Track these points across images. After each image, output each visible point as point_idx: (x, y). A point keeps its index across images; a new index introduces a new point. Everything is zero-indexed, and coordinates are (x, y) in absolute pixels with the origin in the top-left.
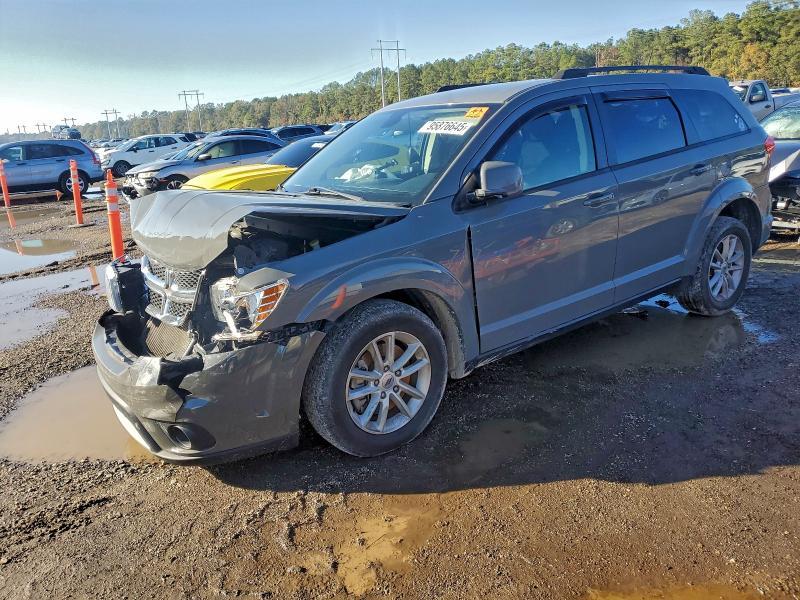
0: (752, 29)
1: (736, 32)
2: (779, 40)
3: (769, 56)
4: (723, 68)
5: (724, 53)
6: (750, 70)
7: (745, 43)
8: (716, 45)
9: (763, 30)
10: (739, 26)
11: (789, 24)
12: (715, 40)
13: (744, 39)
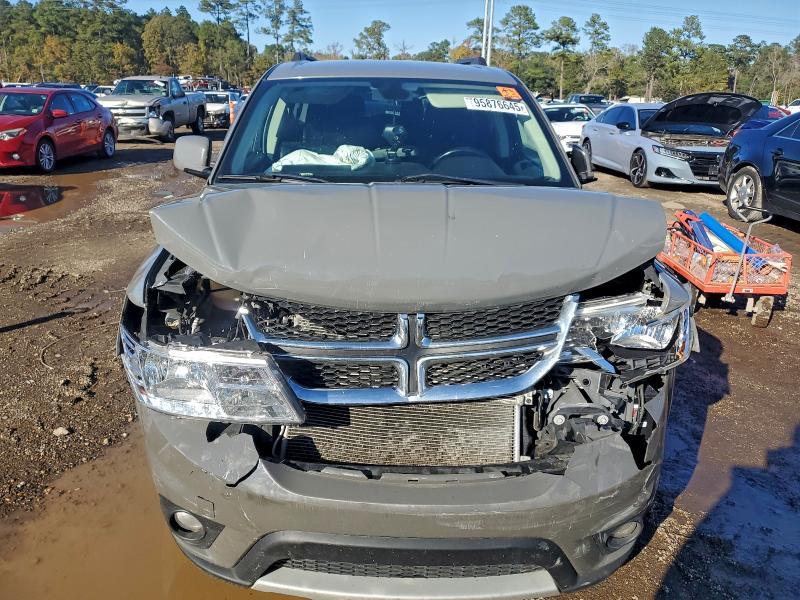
0: (48, 21)
1: (32, 21)
2: (77, 37)
3: (71, 51)
4: (27, 57)
5: (25, 41)
6: (56, 63)
7: (44, 35)
8: (13, 32)
9: (60, 24)
10: (35, 15)
11: (84, 22)
12: (13, 26)
13: (43, 30)
